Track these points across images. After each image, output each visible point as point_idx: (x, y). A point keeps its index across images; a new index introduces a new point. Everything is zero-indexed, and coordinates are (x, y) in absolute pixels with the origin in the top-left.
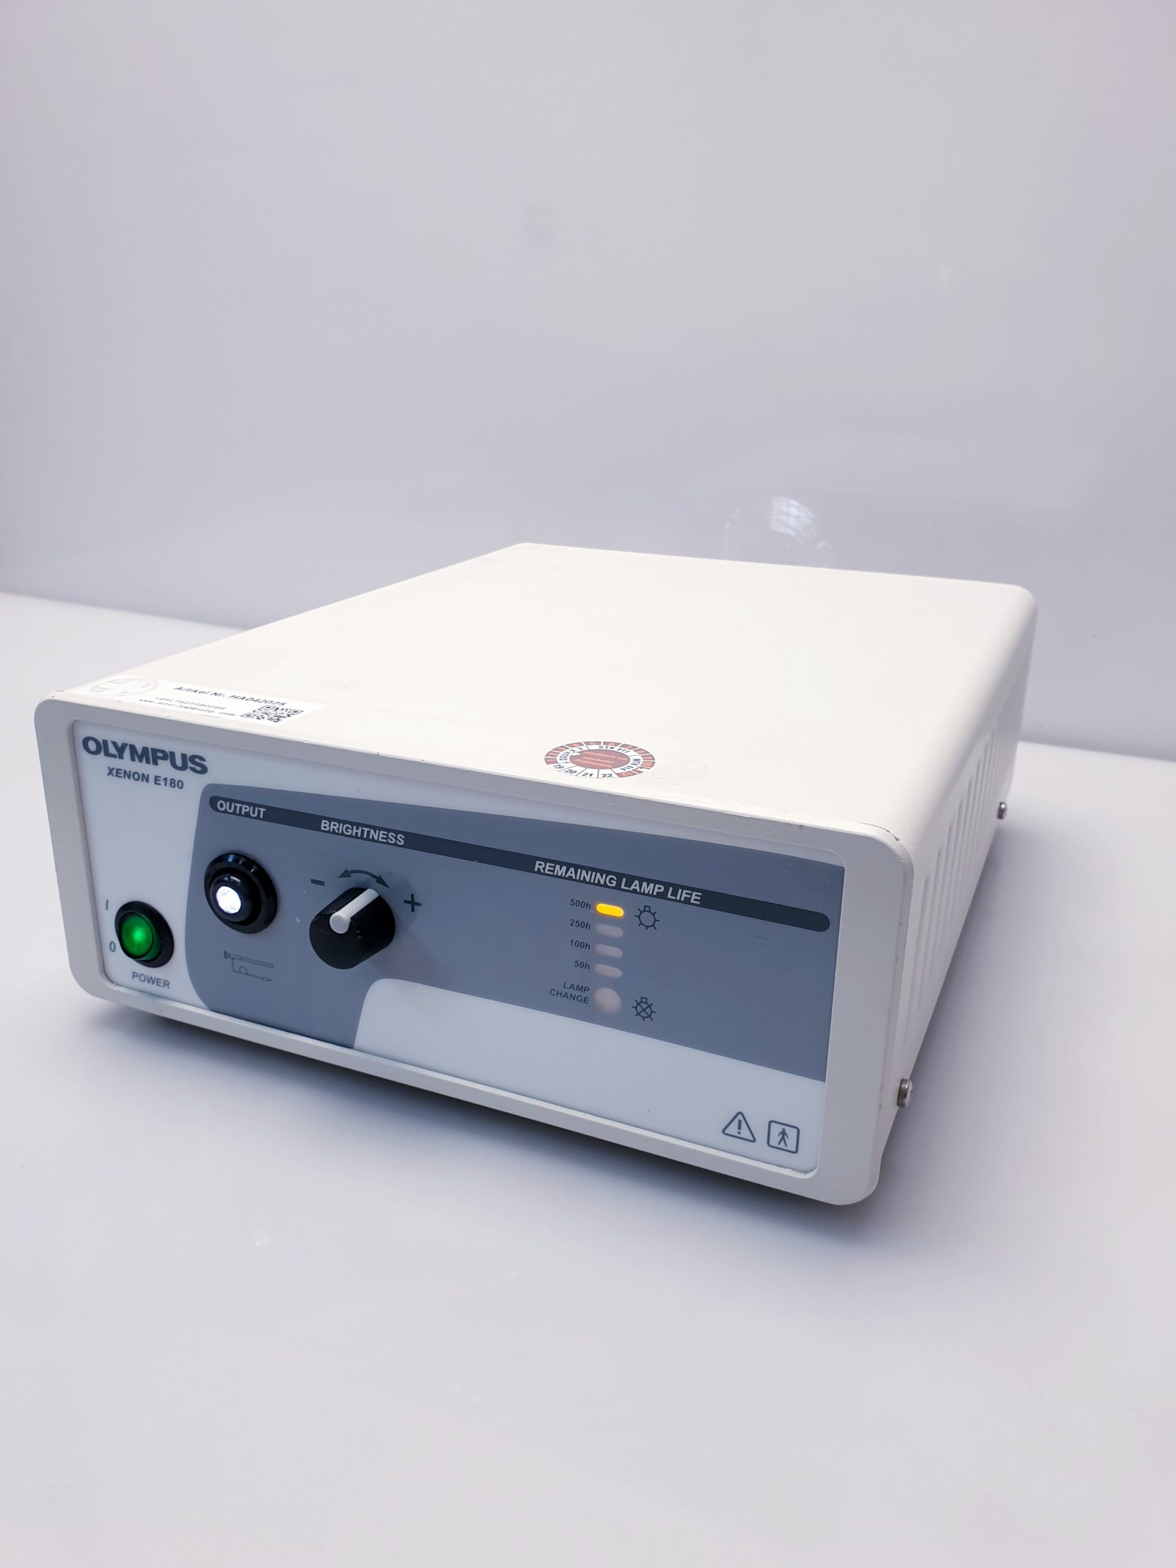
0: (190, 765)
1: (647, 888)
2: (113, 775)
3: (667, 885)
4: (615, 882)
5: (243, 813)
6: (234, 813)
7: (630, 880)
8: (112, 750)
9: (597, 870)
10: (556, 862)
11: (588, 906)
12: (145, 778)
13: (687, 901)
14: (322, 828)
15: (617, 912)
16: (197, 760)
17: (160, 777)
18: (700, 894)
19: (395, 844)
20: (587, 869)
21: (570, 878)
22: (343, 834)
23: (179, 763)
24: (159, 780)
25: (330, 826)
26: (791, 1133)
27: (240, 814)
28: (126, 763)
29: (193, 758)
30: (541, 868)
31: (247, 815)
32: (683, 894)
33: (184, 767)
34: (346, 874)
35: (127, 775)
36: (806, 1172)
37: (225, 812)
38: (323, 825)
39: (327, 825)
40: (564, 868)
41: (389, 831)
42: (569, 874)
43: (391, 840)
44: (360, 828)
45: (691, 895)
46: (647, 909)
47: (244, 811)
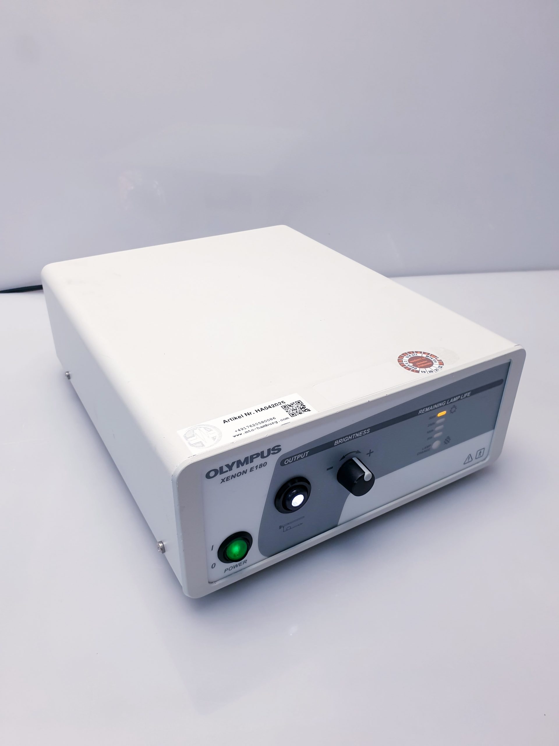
0: (272, 452)
1: (455, 399)
2: (224, 482)
3: (460, 395)
4: (445, 403)
5: (297, 459)
6: (293, 461)
7: (450, 399)
8: (225, 469)
9: (439, 403)
10: (426, 407)
11: (435, 416)
12: (245, 472)
13: (467, 397)
14: (335, 445)
15: (444, 413)
16: (276, 448)
17: (254, 467)
18: (470, 392)
19: (366, 434)
20: (436, 404)
21: (431, 410)
22: (344, 442)
23: (265, 454)
24: (253, 469)
25: (338, 442)
26: (482, 451)
27: (296, 460)
28: (235, 470)
29: (273, 449)
30: (421, 412)
31: (300, 458)
32: (466, 395)
33: (268, 455)
34: (344, 457)
35: (233, 476)
36: (485, 459)
37: (289, 463)
38: (335, 443)
39: (337, 443)
40: (429, 407)
41: (363, 430)
42: (430, 409)
43: (364, 433)
44: (352, 436)
45: (468, 394)
46: (454, 407)
47: (298, 457)
